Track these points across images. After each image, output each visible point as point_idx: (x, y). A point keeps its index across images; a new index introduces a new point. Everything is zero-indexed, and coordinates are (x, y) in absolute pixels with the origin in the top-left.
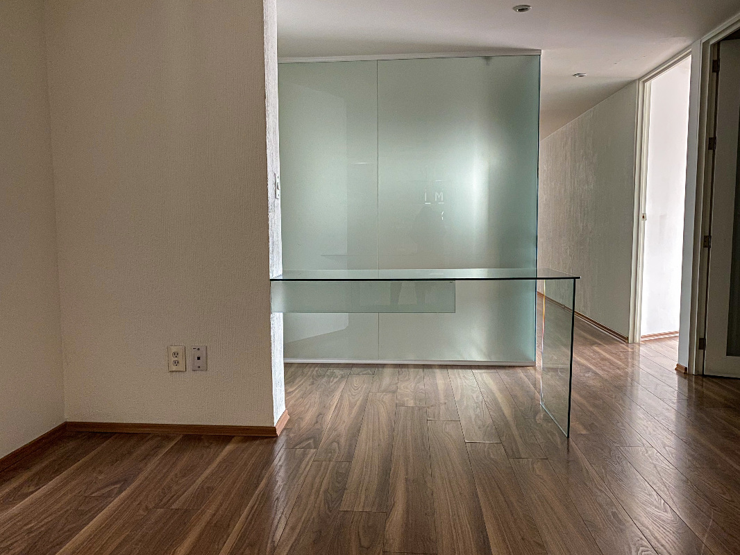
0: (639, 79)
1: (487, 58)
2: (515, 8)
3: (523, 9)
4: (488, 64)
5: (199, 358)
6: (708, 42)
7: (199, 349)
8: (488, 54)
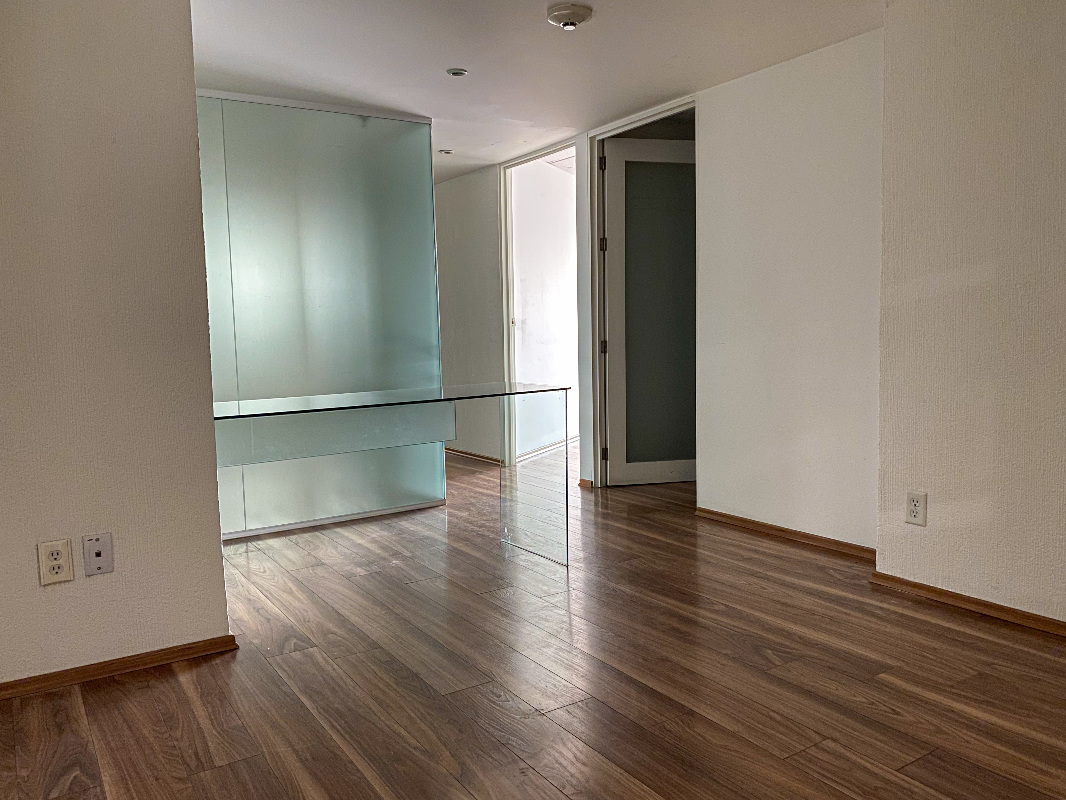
0: (500, 164)
1: (364, 118)
2: (449, 71)
3: (457, 73)
4: (364, 126)
5: (98, 555)
6: (595, 137)
7: (97, 540)
8: (365, 113)
